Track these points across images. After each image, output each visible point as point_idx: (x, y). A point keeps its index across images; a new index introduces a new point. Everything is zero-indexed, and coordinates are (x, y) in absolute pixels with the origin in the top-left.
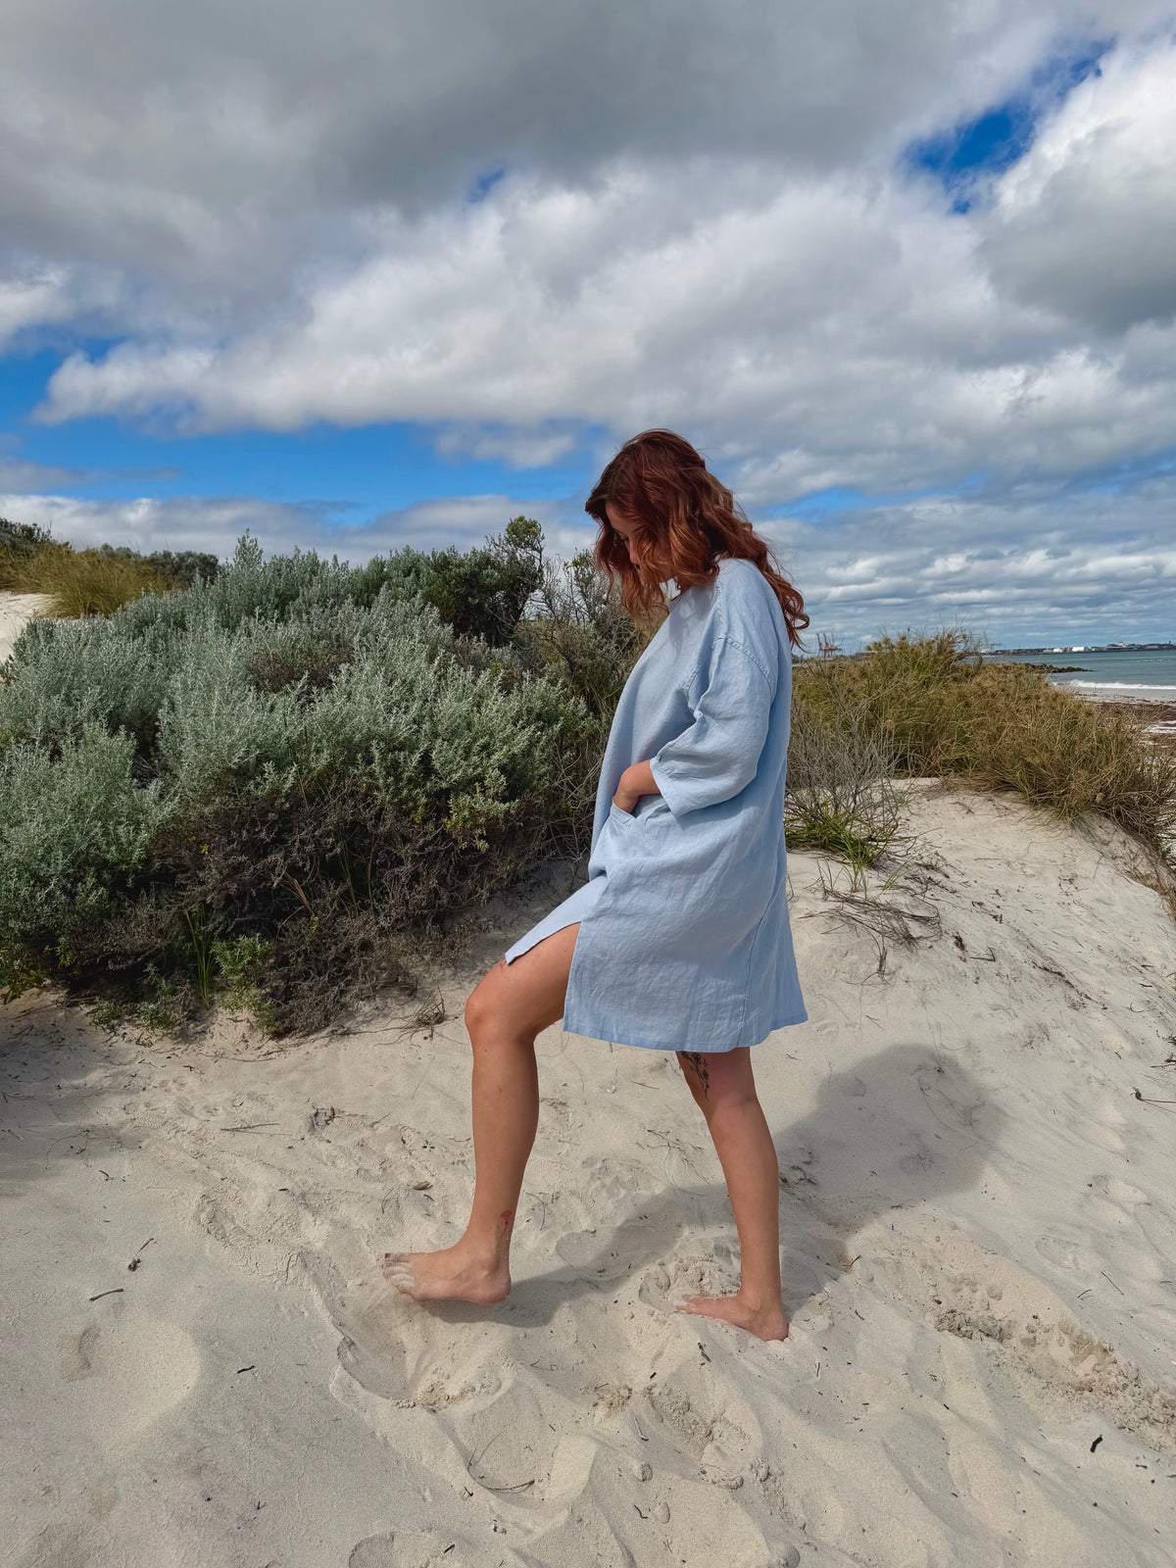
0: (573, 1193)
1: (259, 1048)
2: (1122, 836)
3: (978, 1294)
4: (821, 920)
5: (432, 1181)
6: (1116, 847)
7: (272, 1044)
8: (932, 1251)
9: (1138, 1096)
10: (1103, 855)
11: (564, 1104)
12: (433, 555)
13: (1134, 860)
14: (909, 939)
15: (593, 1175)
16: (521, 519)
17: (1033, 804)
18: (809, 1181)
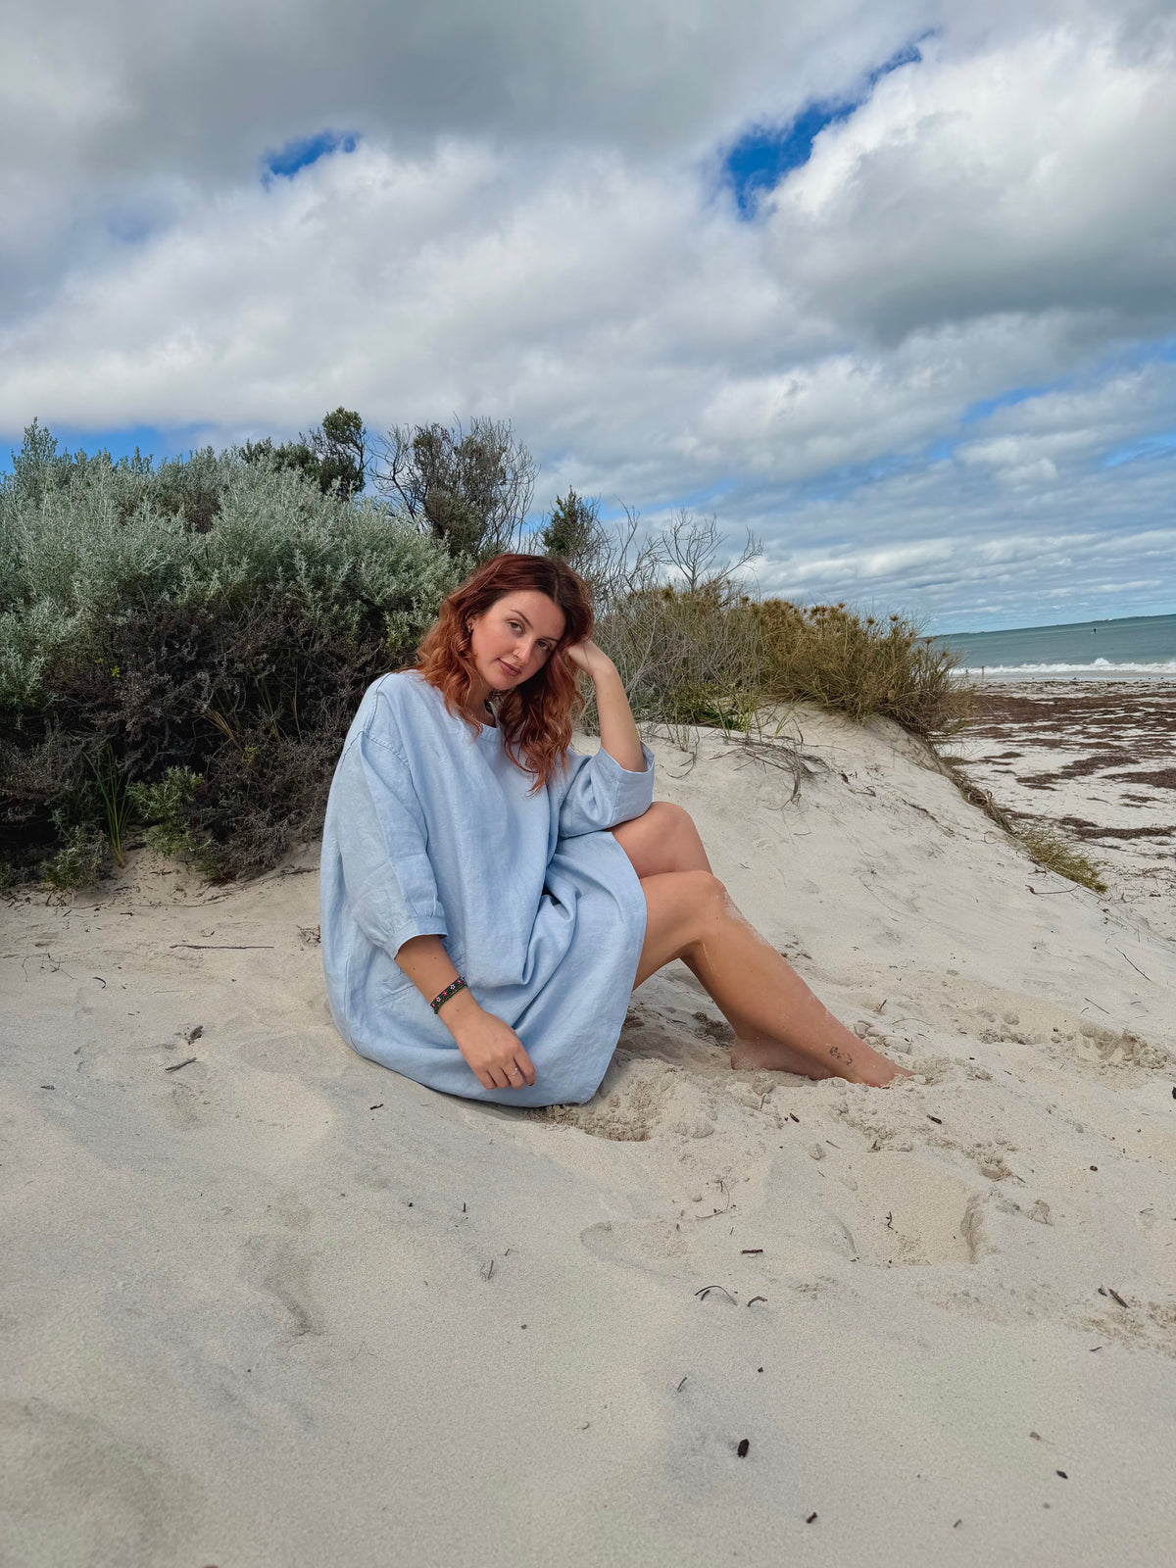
1: (201, 895)
2: (905, 735)
3: (997, 1022)
4: (730, 760)
6: (901, 745)
7: (214, 891)
8: (944, 994)
9: (1032, 890)
10: (895, 750)
12: (248, 447)
13: (918, 755)
14: (809, 774)
16: (340, 411)
17: (827, 710)
18: (805, 955)
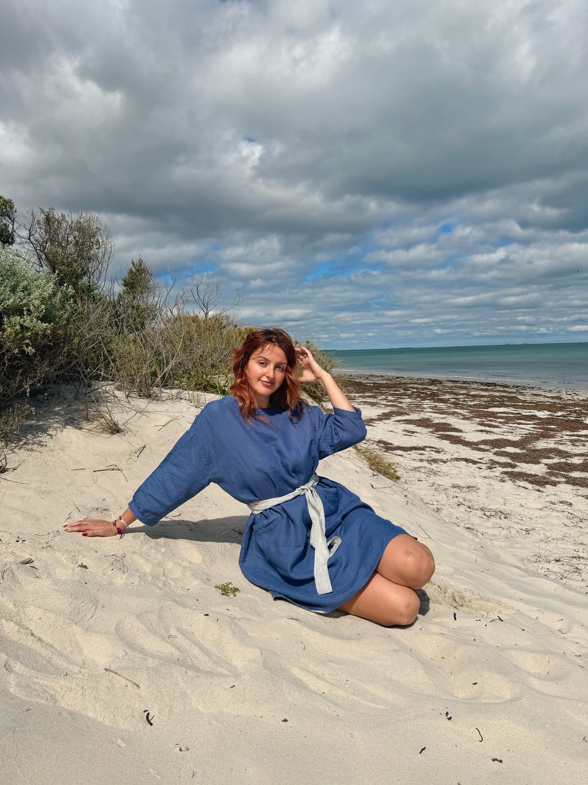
0: (134, 553)
5: (33, 558)
11: (107, 510)
15: (142, 542)
